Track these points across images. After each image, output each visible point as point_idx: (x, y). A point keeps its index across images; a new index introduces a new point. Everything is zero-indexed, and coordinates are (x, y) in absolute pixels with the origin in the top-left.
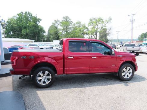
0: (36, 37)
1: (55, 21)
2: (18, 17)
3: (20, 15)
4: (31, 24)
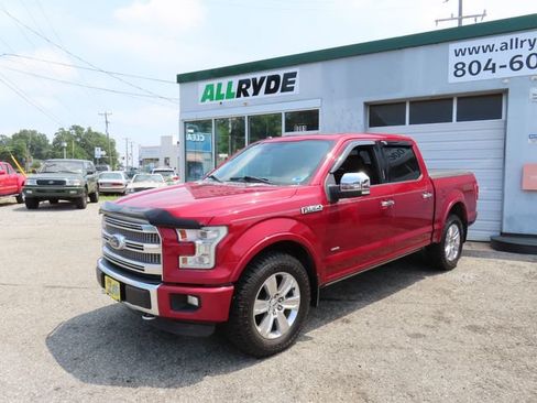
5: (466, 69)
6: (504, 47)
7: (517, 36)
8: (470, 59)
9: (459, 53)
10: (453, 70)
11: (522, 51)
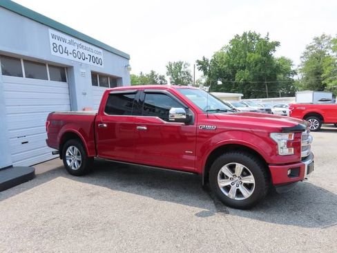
0: (265, 86)
1: (316, 39)
2: (231, 47)
3: (235, 42)
4: (252, 59)
5: (58, 48)
6: (70, 43)
7: (73, 39)
8: (58, 43)
9: (53, 36)
10: (52, 47)
11: (76, 48)
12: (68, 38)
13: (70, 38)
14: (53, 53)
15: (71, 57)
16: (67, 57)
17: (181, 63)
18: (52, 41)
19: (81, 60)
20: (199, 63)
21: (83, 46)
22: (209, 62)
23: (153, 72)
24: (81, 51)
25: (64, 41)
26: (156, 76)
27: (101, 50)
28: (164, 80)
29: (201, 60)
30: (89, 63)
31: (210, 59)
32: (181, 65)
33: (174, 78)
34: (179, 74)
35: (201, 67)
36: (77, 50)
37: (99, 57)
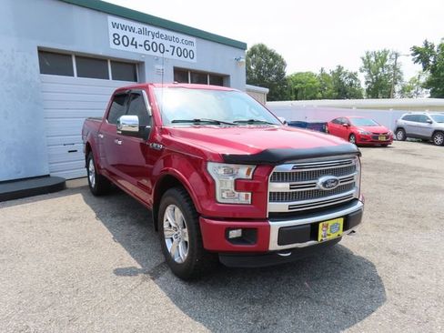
5: (120, 39)
6: (140, 32)
7: (145, 26)
8: (122, 33)
9: (114, 25)
10: (112, 38)
11: (150, 38)
12: (137, 26)
13: (141, 26)
14: (113, 46)
15: (141, 50)
16: (135, 50)
17: (386, 53)
18: (112, 31)
19: (158, 54)
20: (416, 51)
21: (162, 35)
22: (435, 49)
23: (340, 69)
24: (158, 41)
25: (132, 30)
26: (345, 73)
27: (193, 39)
28: (356, 79)
29: (421, 45)
30: (171, 57)
31: (437, 44)
32: (386, 55)
33: (371, 76)
34: (381, 70)
35: (419, 58)
36: (151, 41)
37: (189, 48)
